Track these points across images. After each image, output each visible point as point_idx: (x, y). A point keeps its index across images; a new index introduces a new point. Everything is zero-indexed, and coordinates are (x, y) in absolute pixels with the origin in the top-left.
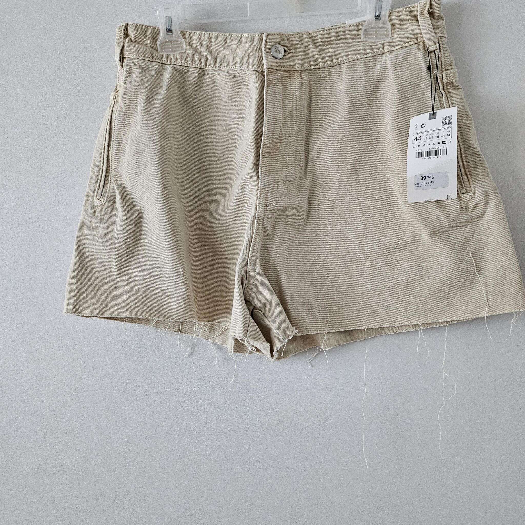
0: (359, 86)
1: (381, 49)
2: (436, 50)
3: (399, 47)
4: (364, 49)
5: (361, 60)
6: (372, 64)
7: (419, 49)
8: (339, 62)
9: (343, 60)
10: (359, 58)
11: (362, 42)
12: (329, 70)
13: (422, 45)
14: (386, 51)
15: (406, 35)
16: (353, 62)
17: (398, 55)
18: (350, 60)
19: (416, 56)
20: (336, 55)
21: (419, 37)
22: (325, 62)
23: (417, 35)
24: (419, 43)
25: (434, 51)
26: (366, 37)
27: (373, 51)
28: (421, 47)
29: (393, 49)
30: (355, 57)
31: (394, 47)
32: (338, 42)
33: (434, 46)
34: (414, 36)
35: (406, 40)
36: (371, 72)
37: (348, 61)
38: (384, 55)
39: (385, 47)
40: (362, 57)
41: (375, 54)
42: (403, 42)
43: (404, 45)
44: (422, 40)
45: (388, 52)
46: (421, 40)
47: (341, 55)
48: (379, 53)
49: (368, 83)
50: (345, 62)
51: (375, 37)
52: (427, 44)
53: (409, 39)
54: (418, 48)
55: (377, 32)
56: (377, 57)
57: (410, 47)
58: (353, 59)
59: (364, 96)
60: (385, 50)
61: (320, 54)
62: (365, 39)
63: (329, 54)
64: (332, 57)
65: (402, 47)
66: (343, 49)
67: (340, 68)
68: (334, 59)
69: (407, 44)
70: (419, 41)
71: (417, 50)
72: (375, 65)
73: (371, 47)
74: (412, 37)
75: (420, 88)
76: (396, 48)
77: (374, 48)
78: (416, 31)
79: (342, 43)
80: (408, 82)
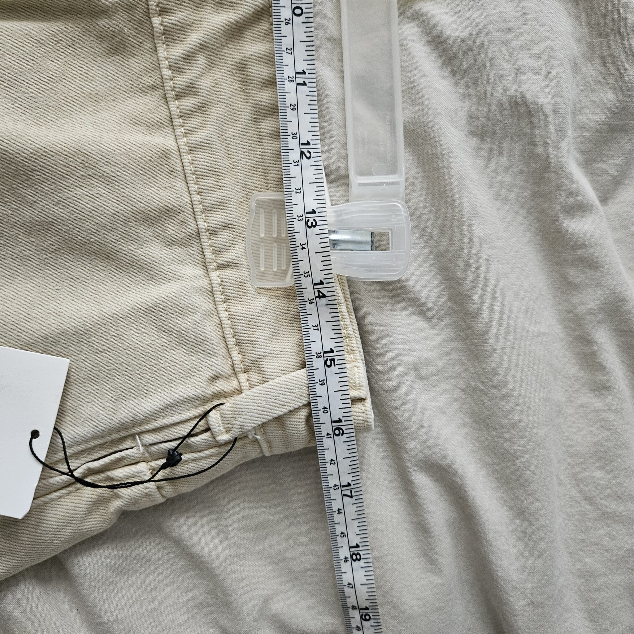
0: (94, 192)
1: (221, 260)
2: (212, 434)
3: (224, 315)
4: (220, 205)
5: (186, 195)
6: (173, 232)
7: (215, 378)
8: (181, 120)
9: (186, 135)
10: (194, 187)
11: (248, 197)
12: (154, 88)
13: (227, 390)
14: (214, 275)
15: (261, 335)
16: (180, 169)
17: (197, 317)
18: (187, 158)
19: (189, 373)
20: (201, 108)
21: (255, 377)
22: (176, 69)
23: (260, 370)
24: (237, 378)
25: (208, 429)
26: (262, 210)
27: (213, 233)
28: (221, 386)
29: (219, 297)
30: (194, 174)
31: (225, 302)
32: (246, 113)
33: (222, 428)
34: (254, 362)
35: (244, 337)
36: (145, 232)
37: (184, 149)
38: (200, 271)
39: (228, 273)
40: (197, 198)
41: (206, 240)
42: (240, 328)
43: (229, 332)
44: (243, 388)
45: (209, 282)
46: (245, 385)
47: (201, 126)
48: (208, 254)
49: (104, 222)
50: (181, 142)
51: (262, 238)
52: (229, 404)
53: (247, 347)
54: (218, 377)
55: (275, 244)
56: (195, 249)
57: (223, 351)
58: (189, 169)
59: (58, 211)
60: (218, 272)
61: (203, 47)
62: (254, 205)
63: (206, 83)
64: (195, 94)
65: (224, 326)
66: (221, 133)
67: (160, 126)
68: (189, 102)
69: (231, 341)
70: (243, 377)
71: (208, 374)
72: (171, 243)
73: (226, 226)
74: (252, 356)
75: (87, 400)
76: (222, 307)
77: (225, 236)
78: (269, 366)
79: (244, 130)
80: (100, 358)
